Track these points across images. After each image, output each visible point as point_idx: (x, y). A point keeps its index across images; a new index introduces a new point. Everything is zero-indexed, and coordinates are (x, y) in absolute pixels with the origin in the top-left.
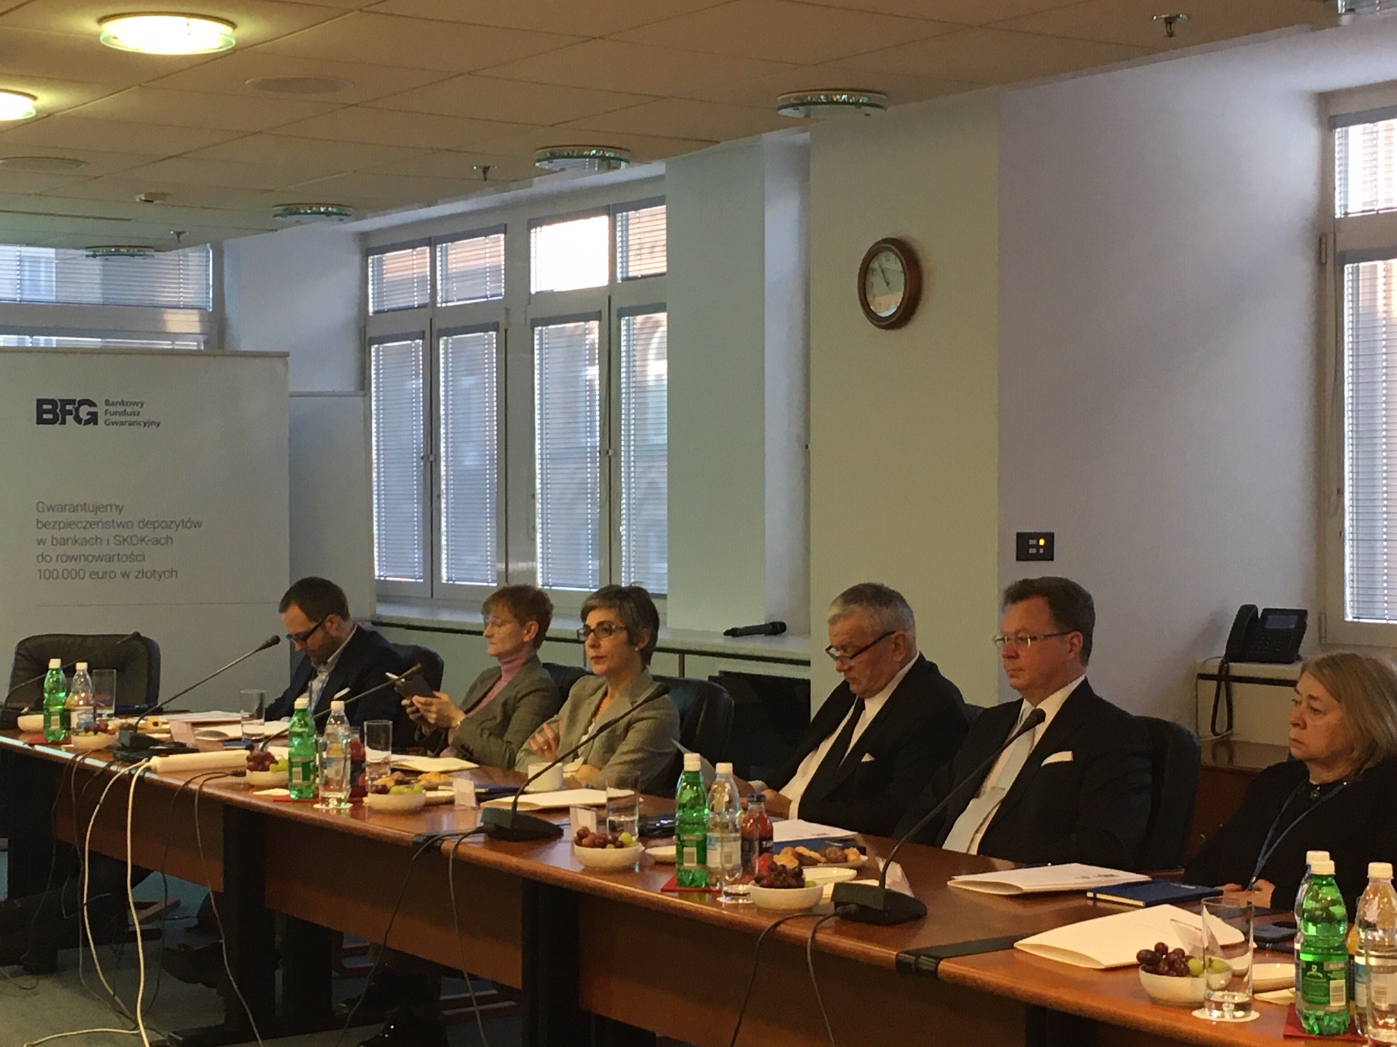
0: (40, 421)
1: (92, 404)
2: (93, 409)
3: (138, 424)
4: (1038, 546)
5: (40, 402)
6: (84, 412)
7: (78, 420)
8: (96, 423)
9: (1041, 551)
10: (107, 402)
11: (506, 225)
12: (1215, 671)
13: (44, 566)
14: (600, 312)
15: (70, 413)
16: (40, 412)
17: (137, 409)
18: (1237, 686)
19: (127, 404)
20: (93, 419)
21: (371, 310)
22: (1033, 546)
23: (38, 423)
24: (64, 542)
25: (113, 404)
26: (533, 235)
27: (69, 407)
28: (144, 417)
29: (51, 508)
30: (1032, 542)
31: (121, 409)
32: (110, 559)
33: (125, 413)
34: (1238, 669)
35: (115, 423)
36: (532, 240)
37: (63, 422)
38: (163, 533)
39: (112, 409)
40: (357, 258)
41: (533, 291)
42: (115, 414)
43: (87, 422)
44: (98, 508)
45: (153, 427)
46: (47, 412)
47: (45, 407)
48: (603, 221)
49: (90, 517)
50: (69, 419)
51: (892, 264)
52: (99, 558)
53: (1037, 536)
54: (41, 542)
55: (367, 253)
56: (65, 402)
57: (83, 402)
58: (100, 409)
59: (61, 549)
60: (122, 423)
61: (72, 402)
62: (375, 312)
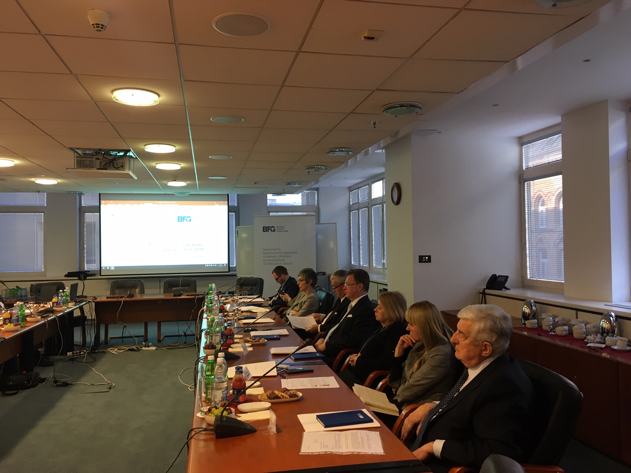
0: (264, 231)
1: (274, 227)
2: (274, 228)
3: (284, 231)
4: (426, 259)
5: (264, 227)
6: (272, 229)
7: (271, 231)
8: (275, 231)
9: (427, 260)
10: (277, 227)
11: (368, 184)
12: (482, 292)
13: (264, 262)
14: (381, 203)
15: (270, 229)
16: (264, 229)
17: (283, 228)
18: (487, 296)
19: (282, 227)
20: (274, 230)
21: (351, 204)
22: (424, 259)
23: (263, 231)
24: (269, 257)
25: (279, 227)
26: (372, 185)
27: (269, 228)
28: (285, 230)
29: (265, 250)
30: (423, 258)
31: (280, 228)
32: (278, 260)
33: (281, 229)
34: (487, 291)
35: (279, 231)
36: (372, 187)
37: (268, 231)
38: (289, 255)
39: (278, 228)
40: (348, 193)
41: (372, 198)
42: (279, 229)
43: (273, 231)
44: (275, 249)
45: (287, 232)
46: (265, 229)
47: (265, 228)
48: (381, 181)
49: (274, 251)
50: (270, 230)
51: (396, 189)
52: (276, 260)
53: (426, 256)
54: (264, 257)
55: (350, 191)
56: (269, 227)
57: (272, 227)
58: (276, 228)
59: (268, 258)
60: (280, 231)
61: (270, 227)
62: (352, 204)
